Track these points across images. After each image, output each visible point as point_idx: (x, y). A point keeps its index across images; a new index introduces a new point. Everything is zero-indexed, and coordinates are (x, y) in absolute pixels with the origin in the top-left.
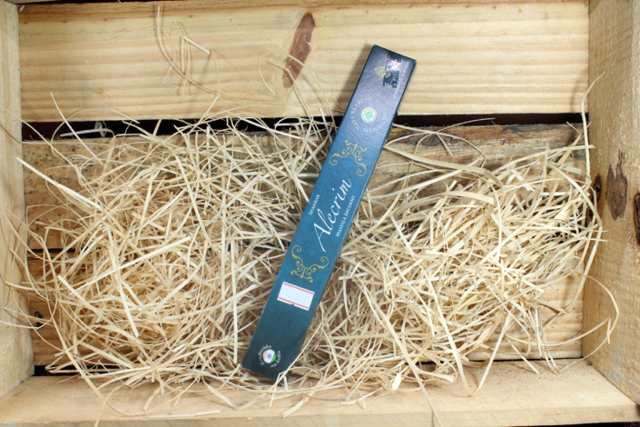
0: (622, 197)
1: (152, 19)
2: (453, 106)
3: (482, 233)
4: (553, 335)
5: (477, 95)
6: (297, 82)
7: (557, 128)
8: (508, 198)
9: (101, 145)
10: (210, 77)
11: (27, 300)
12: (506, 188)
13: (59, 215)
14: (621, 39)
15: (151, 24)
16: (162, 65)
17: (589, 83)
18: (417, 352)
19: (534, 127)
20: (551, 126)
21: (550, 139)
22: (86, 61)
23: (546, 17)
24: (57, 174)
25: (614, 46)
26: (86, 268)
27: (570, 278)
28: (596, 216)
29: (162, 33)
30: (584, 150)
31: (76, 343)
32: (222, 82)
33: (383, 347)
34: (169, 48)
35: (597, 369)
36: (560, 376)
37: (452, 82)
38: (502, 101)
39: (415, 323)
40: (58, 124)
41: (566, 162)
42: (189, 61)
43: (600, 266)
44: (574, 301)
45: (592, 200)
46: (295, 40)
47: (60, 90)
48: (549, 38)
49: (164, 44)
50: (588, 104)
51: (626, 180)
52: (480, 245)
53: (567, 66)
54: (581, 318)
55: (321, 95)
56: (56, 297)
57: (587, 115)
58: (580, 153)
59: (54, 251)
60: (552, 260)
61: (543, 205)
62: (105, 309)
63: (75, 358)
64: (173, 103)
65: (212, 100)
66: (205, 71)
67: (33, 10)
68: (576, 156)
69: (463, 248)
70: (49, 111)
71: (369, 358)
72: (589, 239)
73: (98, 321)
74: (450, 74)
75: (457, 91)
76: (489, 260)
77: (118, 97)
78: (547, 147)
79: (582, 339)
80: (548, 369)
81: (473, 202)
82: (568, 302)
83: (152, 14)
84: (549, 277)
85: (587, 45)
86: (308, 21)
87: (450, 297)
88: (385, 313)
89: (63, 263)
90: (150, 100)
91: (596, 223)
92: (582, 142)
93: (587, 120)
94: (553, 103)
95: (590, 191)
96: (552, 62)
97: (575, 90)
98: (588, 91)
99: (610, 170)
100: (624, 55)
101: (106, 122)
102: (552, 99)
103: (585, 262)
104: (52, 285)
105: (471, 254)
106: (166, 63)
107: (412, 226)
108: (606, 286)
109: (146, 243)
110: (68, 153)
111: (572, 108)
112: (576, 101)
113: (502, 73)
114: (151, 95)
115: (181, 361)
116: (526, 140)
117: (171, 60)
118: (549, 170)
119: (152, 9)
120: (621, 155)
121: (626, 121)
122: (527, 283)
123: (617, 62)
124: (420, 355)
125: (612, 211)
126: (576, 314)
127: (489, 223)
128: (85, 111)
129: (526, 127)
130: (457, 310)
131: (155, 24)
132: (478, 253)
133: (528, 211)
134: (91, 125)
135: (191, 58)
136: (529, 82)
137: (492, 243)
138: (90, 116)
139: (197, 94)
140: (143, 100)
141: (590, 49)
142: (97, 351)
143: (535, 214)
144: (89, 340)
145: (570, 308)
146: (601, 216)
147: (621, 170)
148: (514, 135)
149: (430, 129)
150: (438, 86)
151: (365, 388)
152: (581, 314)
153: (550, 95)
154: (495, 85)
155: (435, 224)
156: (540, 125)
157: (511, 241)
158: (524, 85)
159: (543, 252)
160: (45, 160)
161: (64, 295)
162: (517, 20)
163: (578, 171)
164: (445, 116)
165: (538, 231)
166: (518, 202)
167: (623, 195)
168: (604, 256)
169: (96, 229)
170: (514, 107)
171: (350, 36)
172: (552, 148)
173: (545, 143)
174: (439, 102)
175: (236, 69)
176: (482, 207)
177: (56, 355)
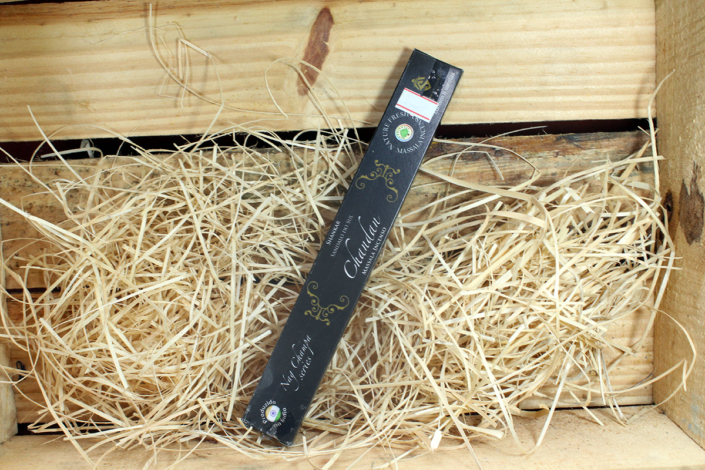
0: (698, 218)
1: (143, 20)
2: (497, 113)
3: (533, 262)
4: (619, 378)
5: (524, 99)
6: (314, 89)
7: (620, 137)
8: (563, 220)
9: (88, 167)
10: (211, 85)
11: (7, 348)
12: (561, 209)
13: (42, 249)
14: (694, 31)
15: (143, 24)
16: (155, 73)
17: (657, 83)
18: (460, 403)
19: (593, 135)
20: (612, 134)
21: (612, 149)
22: (69, 70)
23: (605, 7)
24: (38, 202)
25: (685, 39)
26: (73, 310)
27: (639, 312)
28: (667, 239)
29: (155, 35)
30: (651, 162)
31: (63, 397)
32: (225, 91)
33: (420, 396)
34: (164, 52)
35: (671, 418)
36: (627, 428)
37: (496, 85)
38: (553, 107)
39: (456, 369)
40: (38, 143)
41: (630, 175)
42: (188, 68)
43: (672, 298)
44: (644, 338)
45: (663, 220)
46: (310, 40)
47: (39, 104)
48: (609, 31)
49: (158, 49)
50: (656, 107)
51: (702, 198)
52: (530, 275)
53: (631, 64)
54: (652, 358)
55: (339, 103)
56: (39, 344)
57: (655, 121)
58: (647, 166)
59: (37, 291)
60: (617, 293)
61: (604, 227)
62: (94, 358)
63: (60, 416)
64: (170, 116)
65: (216, 112)
66: (205, 78)
67: (5, 12)
68: (643, 168)
69: (511, 280)
70: (27, 129)
71: (405, 410)
72: (659, 266)
73: (87, 371)
74: (493, 76)
75: (502, 95)
76: (543, 295)
77: (106, 110)
78: (608, 160)
79: (653, 383)
80: (613, 418)
81: (522, 226)
82: (636, 340)
83: (143, 13)
84: (613, 312)
85: (653, 38)
86: (325, 17)
87: (497, 338)
88: (422, 357)
89: (46, 305)
90: (142, 113)
91: (667, 247)
92: (648, 153)
93: (655, 127)
94: (614, 107)
95: (660, 210)
96: (612, 59)
97: (640, 92)
98: (656, 92)
99: (683, 186)
100: (698, 50)
101: (93, 140)
102: (612, 102)
103: (655, 294)
104: (34, 331)
105: (521, 287)
106: (161, 70)
107: (451, 256)
108: (681, 323)
109: (141, 280)
110: (50, 177)
111: (637, 113)
112: (642, 104)
113: (553, 73)
114: (145, 108)
115: (184, 417)
116: (583, 151)
117: (167, 66)
118: (611, 186)
119: (143, 8)
120: (696, 169)
121: (701, 128)
122: (587, 320)
123: (689, 58)
124: (463, 406)
125: (686, 233)
126: (645, 354)
127: (541, 249)
128: (69, 128)
129: (583, 136)
130: (505, 353)
131: (147, 25)
132: (529, 285)
133: (587, 234)
134: (76, 143)
135: (190, 64)
136: (585, 83)
137: (545, 274)
138: (75, 133)
139: (198, 105)
140: (135, 114)
141: (657, 43)
142: (86, 407)
143: (595, 239)
144: (78, 394)
145: (638, 347)
146: (673, 239)
147: (696, 185)
148: (569, 146)
149: (470, 141)
150: (479, 91)
151: (399, 446)
152: (651, 353)
153: (610, 98)
154: (546, 88)
155: (478, 252)
156: (600, 133)
157: (567, 271)
158: (580, 87)
159: (606, 283)
160: (24, 186)
161: (48, 343)
162: (570, 10)
163: (645, 186)
164: (488, 125)
165: (600, 259)
166: (574, 224)
167: (699, 215)
168: (677, 286)
169: (82, 264)
170: (569, 112)
171: (374, 34)
172: (613, 160)
173: (605, 154)
174: (480, 108)
175: (241, 75)
176: (533, 232)
177: (40, 412)
